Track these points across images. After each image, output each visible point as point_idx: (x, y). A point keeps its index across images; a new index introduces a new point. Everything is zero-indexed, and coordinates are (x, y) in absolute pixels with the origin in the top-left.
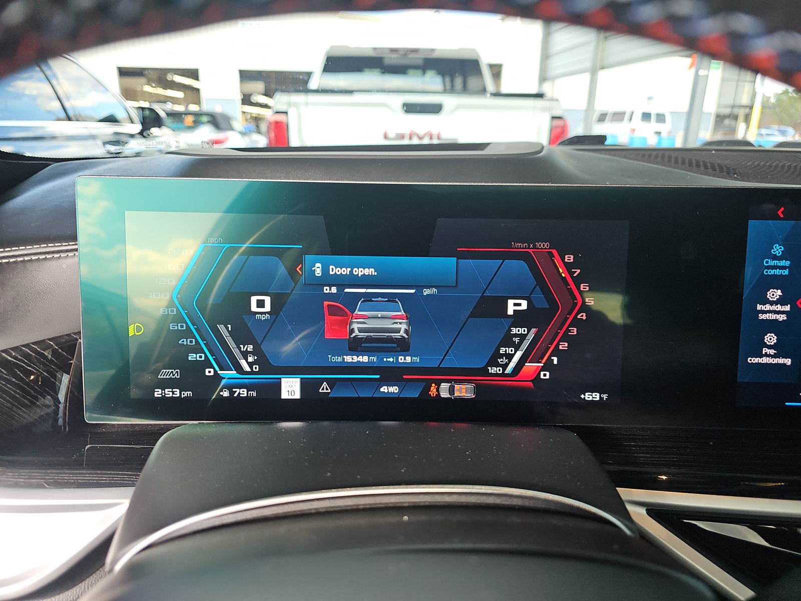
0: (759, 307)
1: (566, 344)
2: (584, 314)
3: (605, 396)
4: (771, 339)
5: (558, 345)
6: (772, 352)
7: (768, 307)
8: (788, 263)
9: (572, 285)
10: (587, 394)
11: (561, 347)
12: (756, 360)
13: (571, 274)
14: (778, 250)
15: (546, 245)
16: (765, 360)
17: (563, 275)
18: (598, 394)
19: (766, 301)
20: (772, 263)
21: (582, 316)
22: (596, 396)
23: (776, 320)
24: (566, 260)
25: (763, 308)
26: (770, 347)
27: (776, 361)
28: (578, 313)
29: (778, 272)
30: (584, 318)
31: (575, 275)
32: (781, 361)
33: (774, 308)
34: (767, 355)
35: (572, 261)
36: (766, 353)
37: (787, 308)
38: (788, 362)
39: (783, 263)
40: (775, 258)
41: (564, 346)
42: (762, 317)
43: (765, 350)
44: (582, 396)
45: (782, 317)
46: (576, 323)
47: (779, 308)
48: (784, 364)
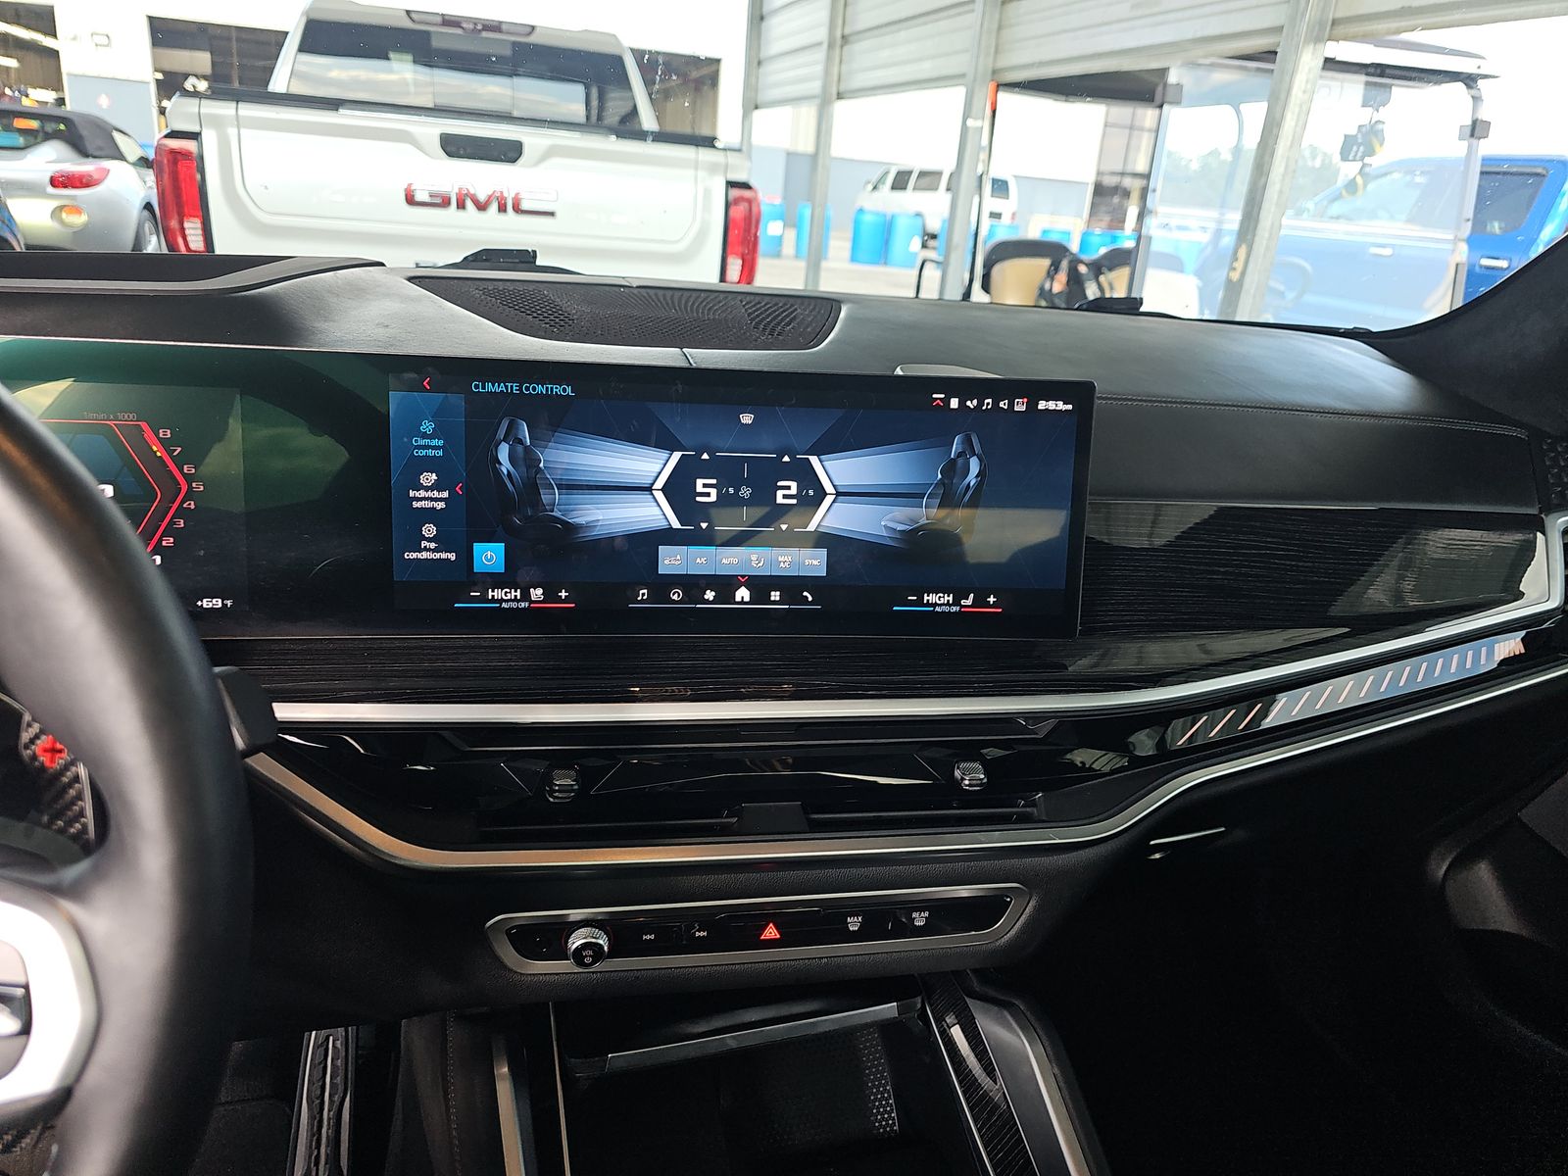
0: (412, 494)
1: (172, 540)
2: (192, 503)
3: (229, 603)
4: (429, 530)
5: (160, 540)
6: (433, 545)
7: (422, 493)
8: (441, 443)
9: (172, 466)
10: (205, 600)
11: (164, 543)
12: (413, 556)
13: (170, 453)
14: (427, 427)
15: (131, 417)
16: (424, 555)
17: (159, 454)
18: (220, 600)
19: (419, 487)
20: (422, 442)
21: (190, 504)
22: (218, 603)
23: (434, 508)
24: (161, 436)
25: (417, 494)
26: (429, 540)
27: (438, 555)
28: (183, 502)
29: (431, 453)
30: (193, 507)
31: (175, 454)
32: (444, 556)
33: (429, 494)
34: (426, 549)
35: (169, 436)
36: (425, 547)
37: (445, 494)
38: (452, 556)
39: (435, 442)
40: (424, 436)
41: (168, 542)
42: (415, 505)
43: (424, 544)
44: (199, 603)
45: (441, 505)
46: (181, 512)
47: (436, 494)
48: (448, 560)
